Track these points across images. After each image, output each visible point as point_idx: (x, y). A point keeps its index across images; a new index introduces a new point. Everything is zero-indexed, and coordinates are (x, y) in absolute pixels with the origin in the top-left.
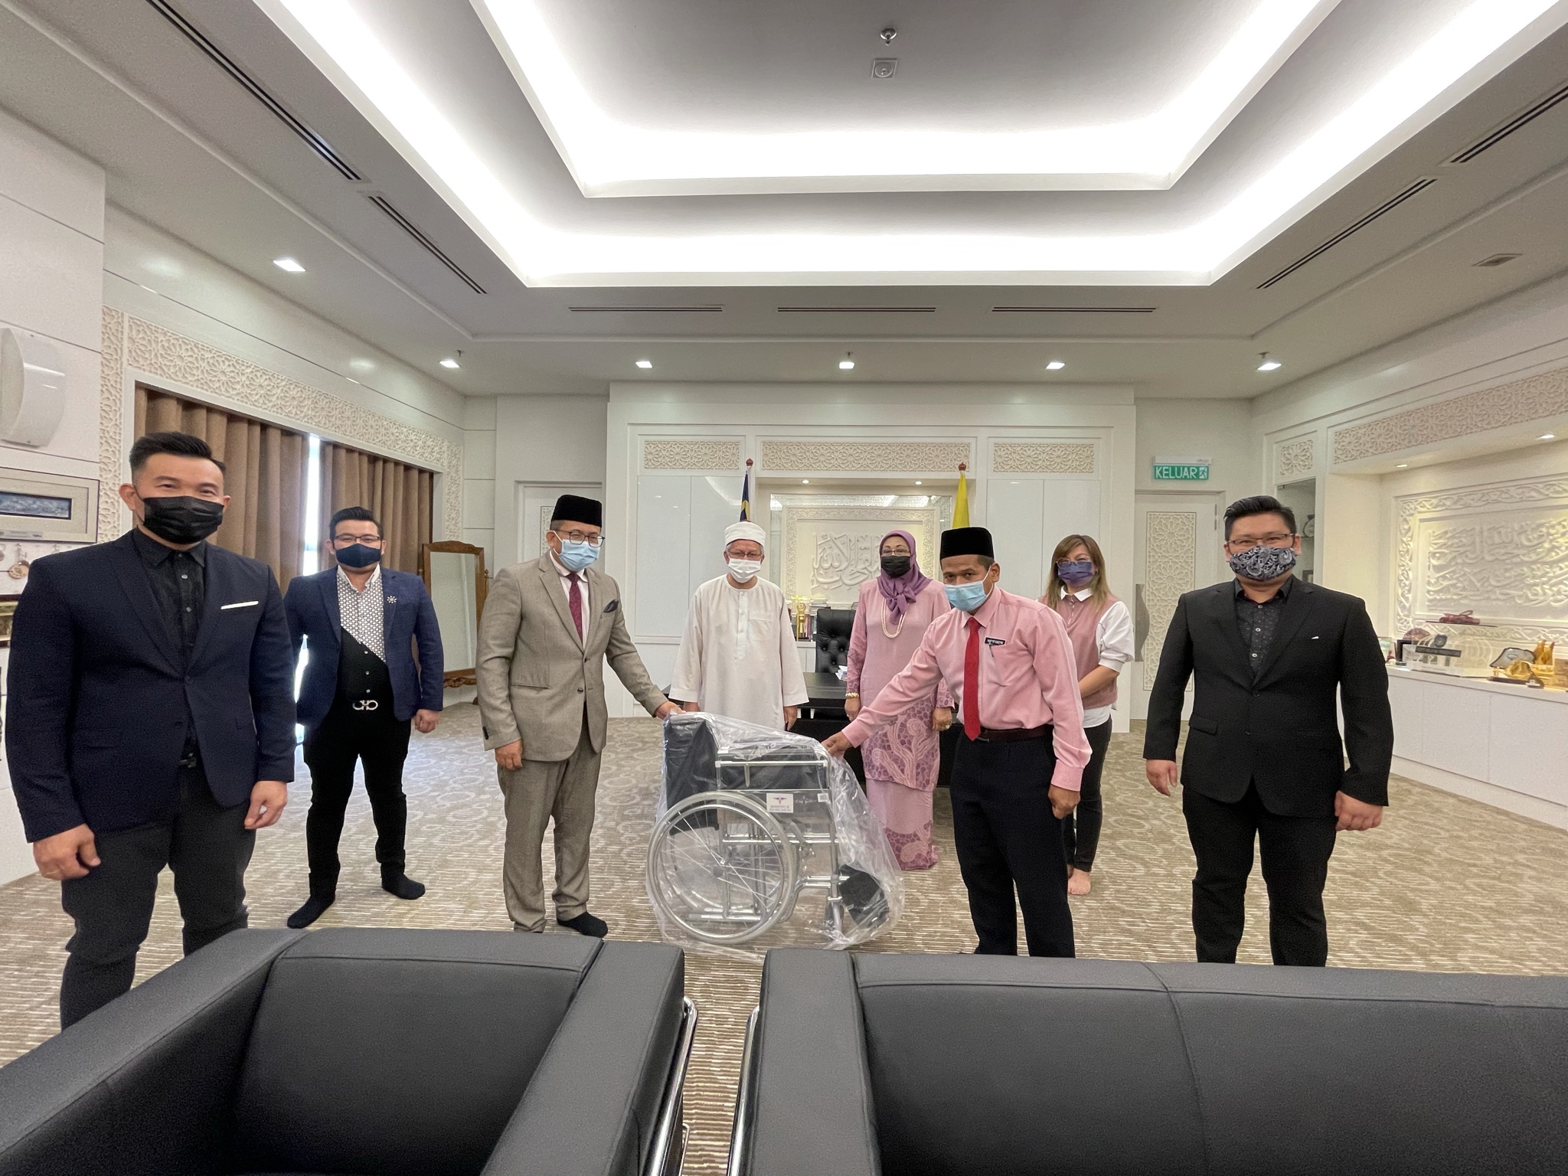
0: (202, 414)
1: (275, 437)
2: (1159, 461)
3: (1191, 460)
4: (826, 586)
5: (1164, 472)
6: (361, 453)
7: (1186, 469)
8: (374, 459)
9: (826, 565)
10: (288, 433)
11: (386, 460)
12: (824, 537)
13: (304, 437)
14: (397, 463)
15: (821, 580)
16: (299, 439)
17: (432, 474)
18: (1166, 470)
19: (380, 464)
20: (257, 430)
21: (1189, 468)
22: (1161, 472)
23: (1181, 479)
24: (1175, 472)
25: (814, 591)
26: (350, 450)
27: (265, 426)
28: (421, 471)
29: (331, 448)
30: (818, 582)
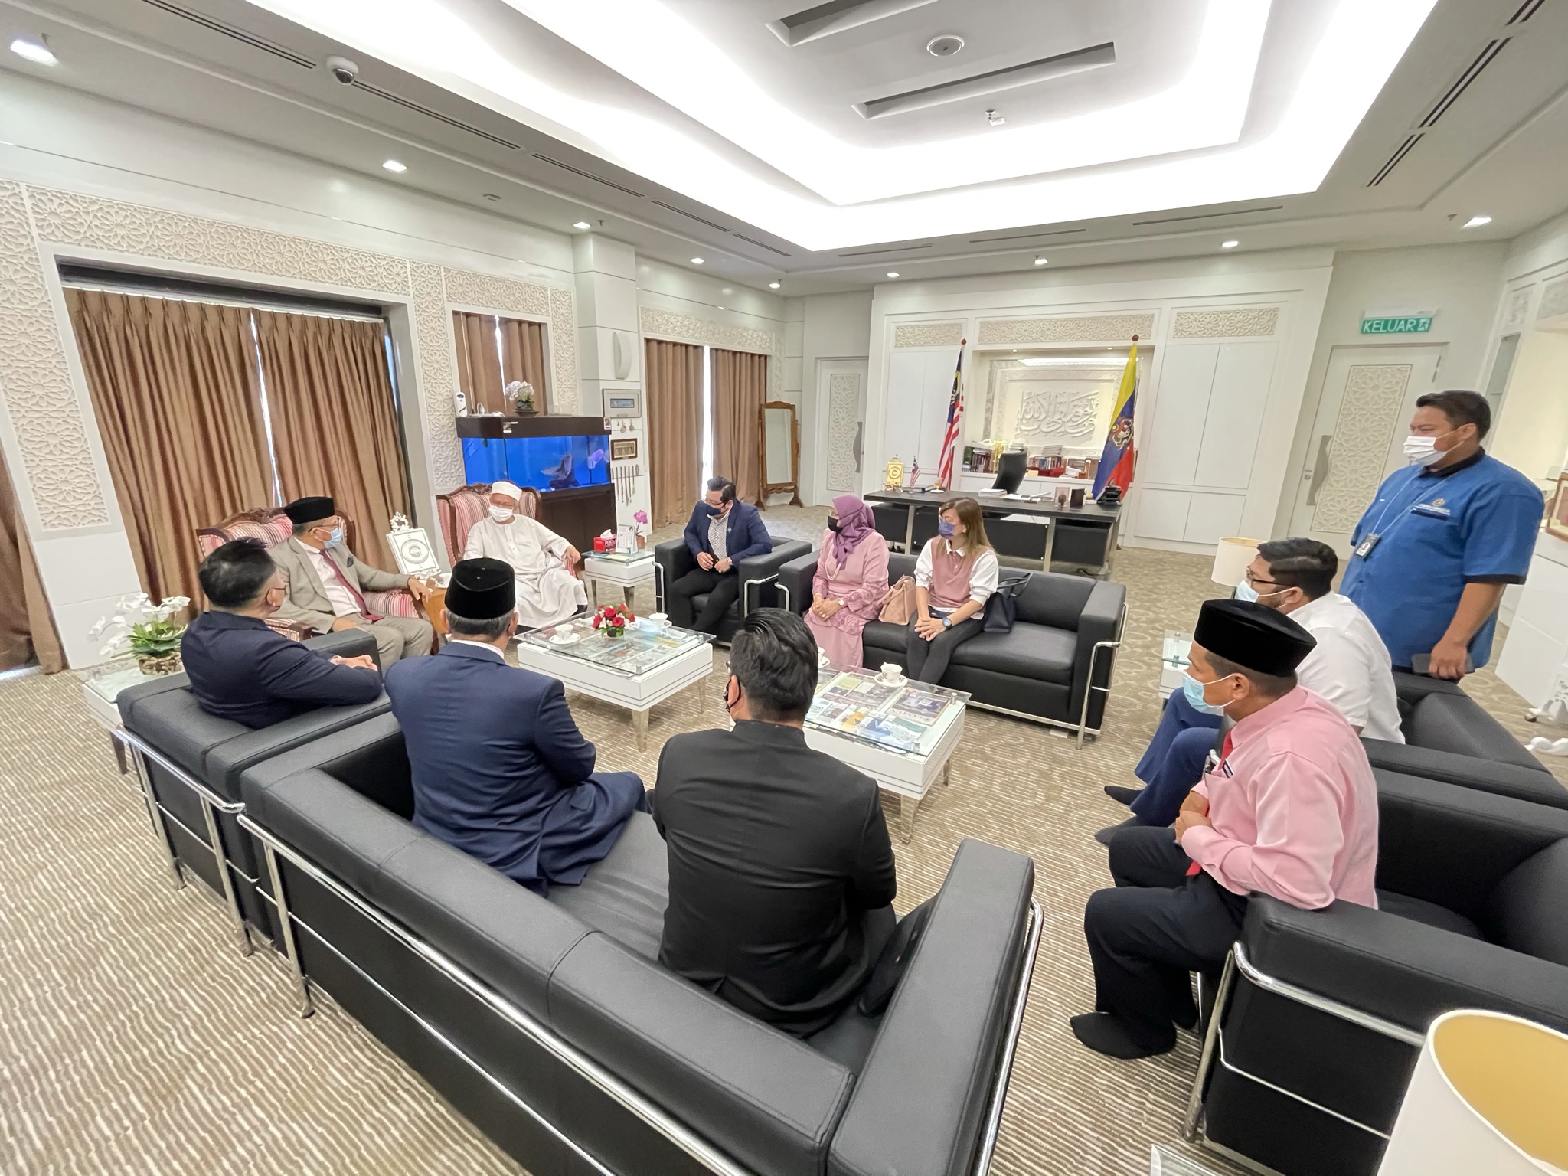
0: (664, 345)
1: (691, 349)
2: (1368, 316)
3: (1410, 312)
4: (1026, 433)
5: (1375, 326)
6: (728, 351)
7: (1403, 322)
8: (735, 353)
9: (1028, 416)
10: (696, 347)
11: (741, 353)
12: (1029, 394)
13: (702, 348)
14: (747, 354)
15: (1024, 428)
16: (700, 350)
17: (766, 357)
18: (1377, 324)
19: (738, 355)
20: (684, 348)
21: (1406, 321)
22: (1371, 327)
23: (1395, 332)
24: (1389, 325)
25: (1017, 436)
26: (723, 351)
27: (687, 346)
28: (760, 356)
29: (715, 351)
30: (1021, 429)
